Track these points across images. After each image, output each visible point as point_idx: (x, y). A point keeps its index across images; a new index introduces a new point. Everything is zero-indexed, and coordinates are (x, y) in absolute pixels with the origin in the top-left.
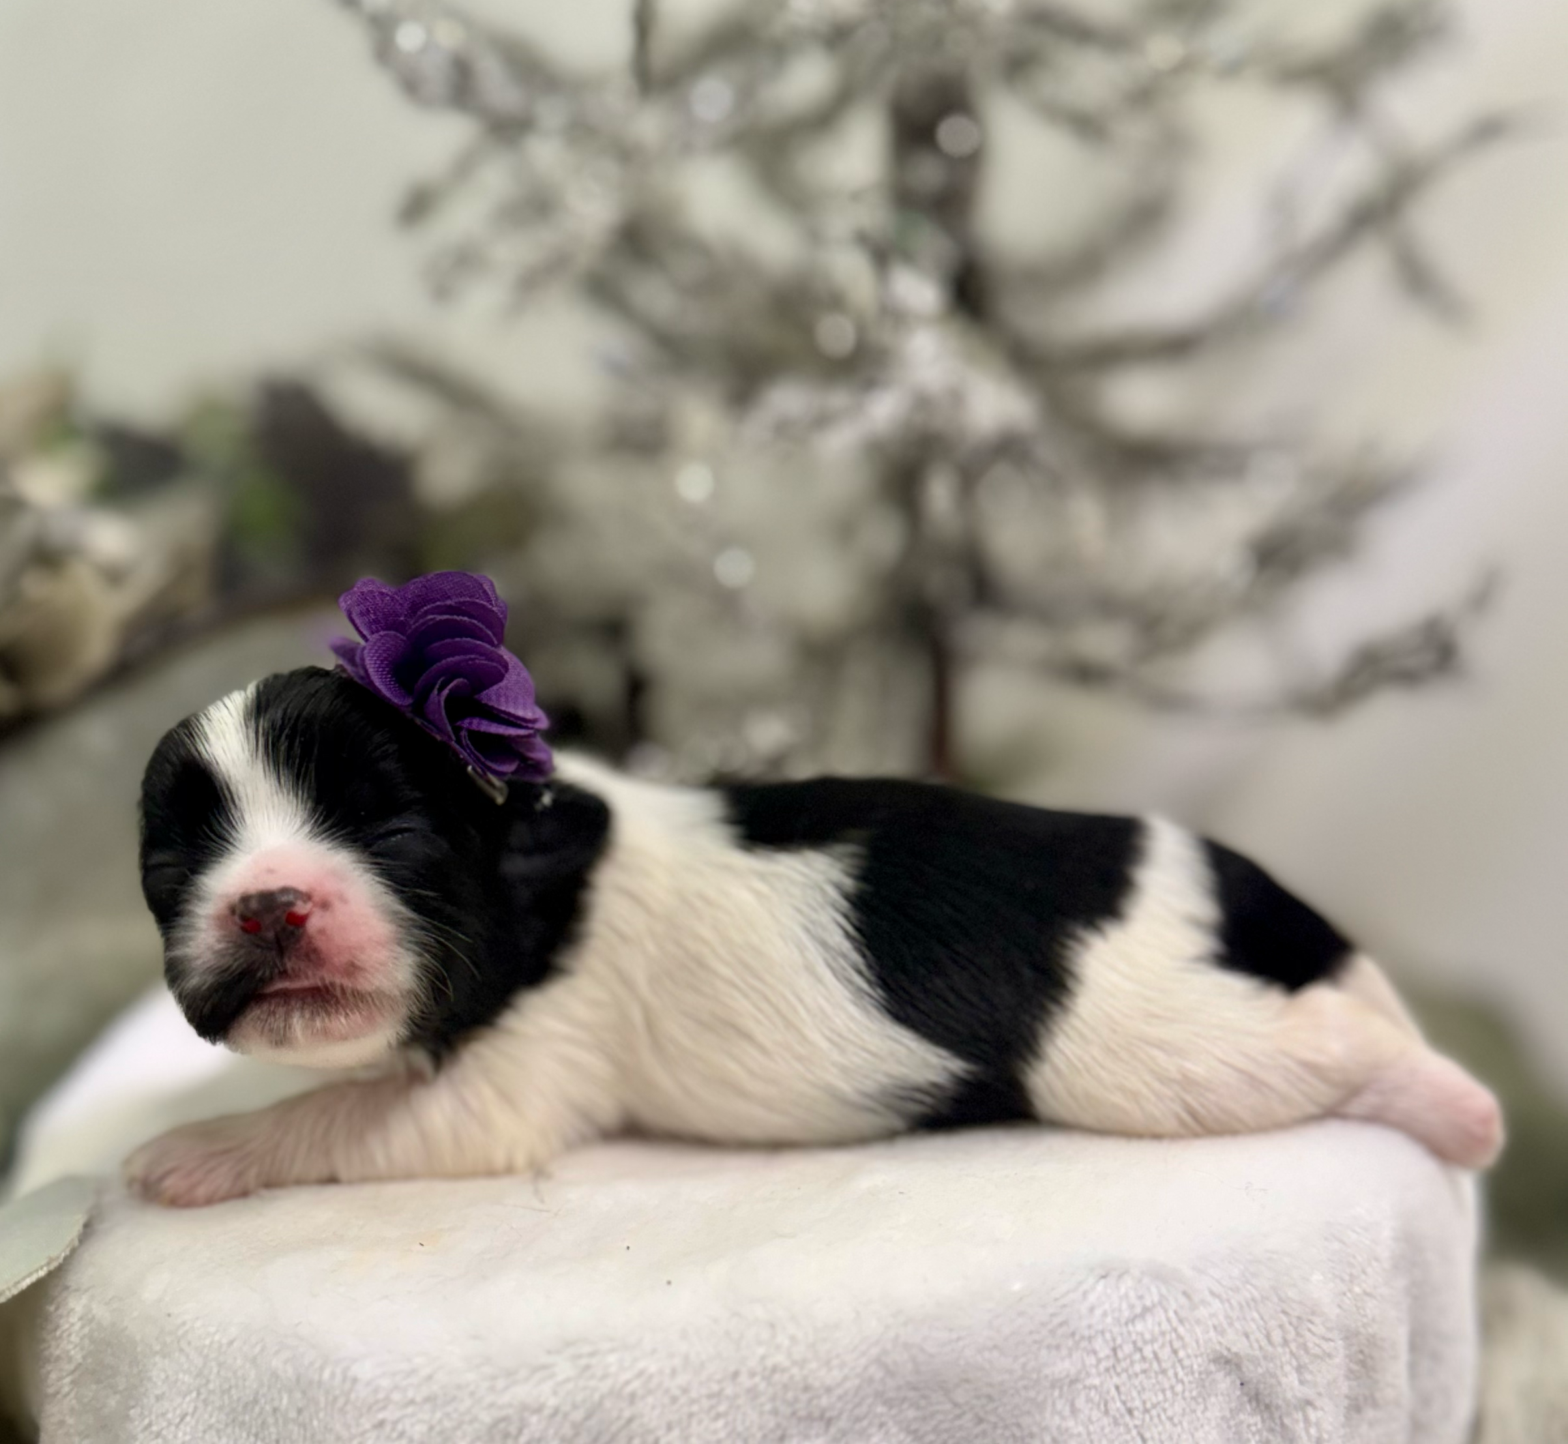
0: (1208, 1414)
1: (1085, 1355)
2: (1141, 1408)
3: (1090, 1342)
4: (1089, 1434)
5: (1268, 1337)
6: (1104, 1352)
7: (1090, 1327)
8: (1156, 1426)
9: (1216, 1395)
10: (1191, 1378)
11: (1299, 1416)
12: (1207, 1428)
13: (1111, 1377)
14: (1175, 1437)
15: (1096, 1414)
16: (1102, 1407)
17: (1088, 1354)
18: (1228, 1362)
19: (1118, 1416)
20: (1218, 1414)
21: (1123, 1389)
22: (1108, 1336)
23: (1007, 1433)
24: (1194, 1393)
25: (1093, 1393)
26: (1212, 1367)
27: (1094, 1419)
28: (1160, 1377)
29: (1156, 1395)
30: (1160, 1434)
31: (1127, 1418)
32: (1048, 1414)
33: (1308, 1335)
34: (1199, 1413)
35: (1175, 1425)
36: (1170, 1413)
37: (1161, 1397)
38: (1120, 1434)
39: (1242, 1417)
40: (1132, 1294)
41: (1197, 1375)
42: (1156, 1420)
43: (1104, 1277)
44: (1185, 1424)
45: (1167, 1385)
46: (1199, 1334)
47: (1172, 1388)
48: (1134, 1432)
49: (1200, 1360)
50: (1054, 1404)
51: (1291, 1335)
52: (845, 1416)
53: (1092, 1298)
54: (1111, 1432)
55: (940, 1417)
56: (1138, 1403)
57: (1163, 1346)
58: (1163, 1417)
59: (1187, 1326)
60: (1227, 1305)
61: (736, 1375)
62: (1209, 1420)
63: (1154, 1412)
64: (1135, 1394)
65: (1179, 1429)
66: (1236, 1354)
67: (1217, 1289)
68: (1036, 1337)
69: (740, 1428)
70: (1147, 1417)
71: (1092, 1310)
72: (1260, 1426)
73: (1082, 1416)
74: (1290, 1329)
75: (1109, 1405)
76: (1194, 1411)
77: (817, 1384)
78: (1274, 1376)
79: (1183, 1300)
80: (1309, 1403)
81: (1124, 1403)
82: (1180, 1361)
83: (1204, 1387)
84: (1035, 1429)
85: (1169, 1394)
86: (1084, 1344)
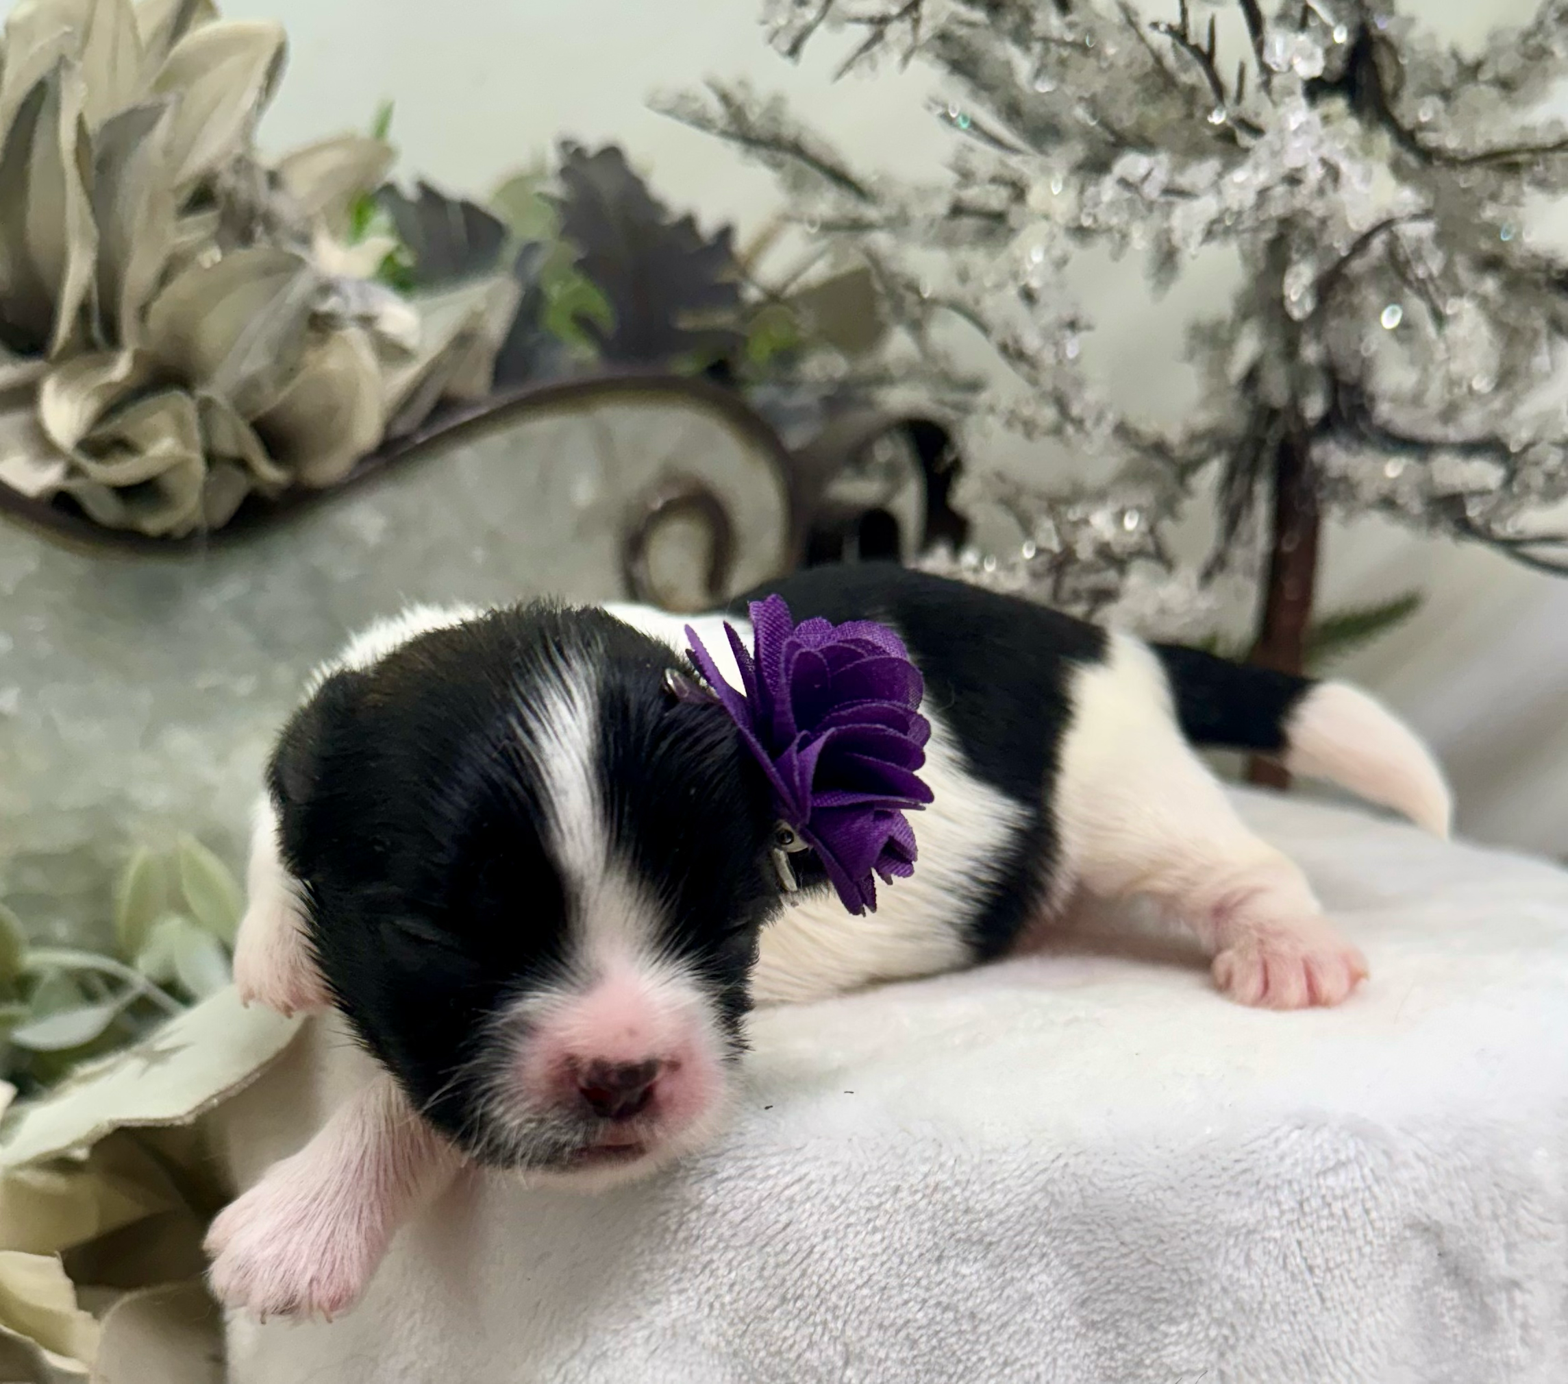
0: (1397, 1281)
1: (1267, 1206)
2: (1323, 1267)
3: (1275, 1193)
4: (1262, 1286)
5: (1476, 1207)
6: (1289, 1203)
7: (1277, 1175)
8: (1337, 1287)
9: (1409, 1263)
10: (1381, 1241)
11: (1503, 1296)
12: (1393, 1295)
13: (1294, 1231)
14: (1357, 1300)
15: (1272, 1268)
16: (1281, 1261)
17: (1271, 1204)
18: (1427, 1229)
19: (1296, 1271)
20: (1409, 1282)
21: (1305, 1245)
22: (1296, 1187)
23: (1174, 1277)
24: (1384, 1258)
25: (1271, 1246)
26: (1408, 1233)
27: (1270, 1272)
28: (1348, 1237)
29: (1341, 1254)
30: (1340, 1295)
31: (1307, 1276)
32: (1219, 1263)
33: (1522, 1212)
34: (1386, 1279)
35: (1358, 1287)
36: (1354, 1275)
37: (1345, 1257)
38: (1298, 1291)
39: (1436, 1289)
40: (1326, 1146)
41: (1388, 1239)
42: (1338, 1280)
43: (1301, 1128)
44: (1370, 1288)
45: (1354, 1245)
46: (1396, 1196)
47: (1359, 1249)
48: (1313, 1291)
49: (1394, 1224)
50: (1227, 1251)
51: (1503, 1208)
52: (1004, 1243)
53: (1284, 1146)
54: (1288, 1289)
55: (1104, 1254)
56: (1320, 1261)
57: (1352, 1206)
58: (1346, 1277)
59: (1384, 1186)
60: (1432, 1170)
61: (897, 1189)
62: (1397, 1288)
63: (1337, 1272)
64: (1317, 1251)
65: (1362, 1293)
66: (1437, 1223)
67: (1424, 1152)
68: (1215, 1181)
69: (897, 1245)
70: (1329, 1276)
71: (1282, 1158)
72: (1456, 1301)
73: (1256, 1268)
74: (1502, 1203)
75: (1288, 1261)
76: (1382, 1276)
77: (979, 1207)
78: (1479, 1251)
79: (1382, 1159)
80: (1515, 1284)
81: (1305, 1259)
82: (1372, 1222)
83: (1395, 1252)
84: (1204, 1276)
85: (1355, 1255)
86: (1268, 1193)
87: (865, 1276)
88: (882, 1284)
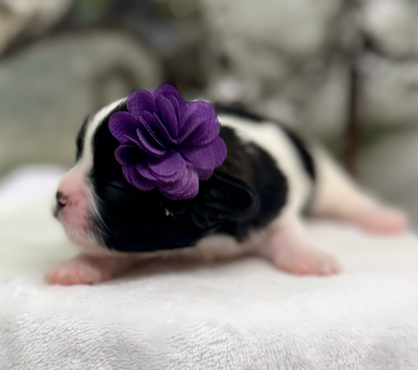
3: (192, 349)
7: (194, 342)
22: (200, 348)
40: (215, 334)
43: (208, 325)
53: (198, 332)
68: (168, 341)
71: (197, 336)
79: (237, 342)
86: (189, 349)
87: (40, 359)
88: (46, 363)
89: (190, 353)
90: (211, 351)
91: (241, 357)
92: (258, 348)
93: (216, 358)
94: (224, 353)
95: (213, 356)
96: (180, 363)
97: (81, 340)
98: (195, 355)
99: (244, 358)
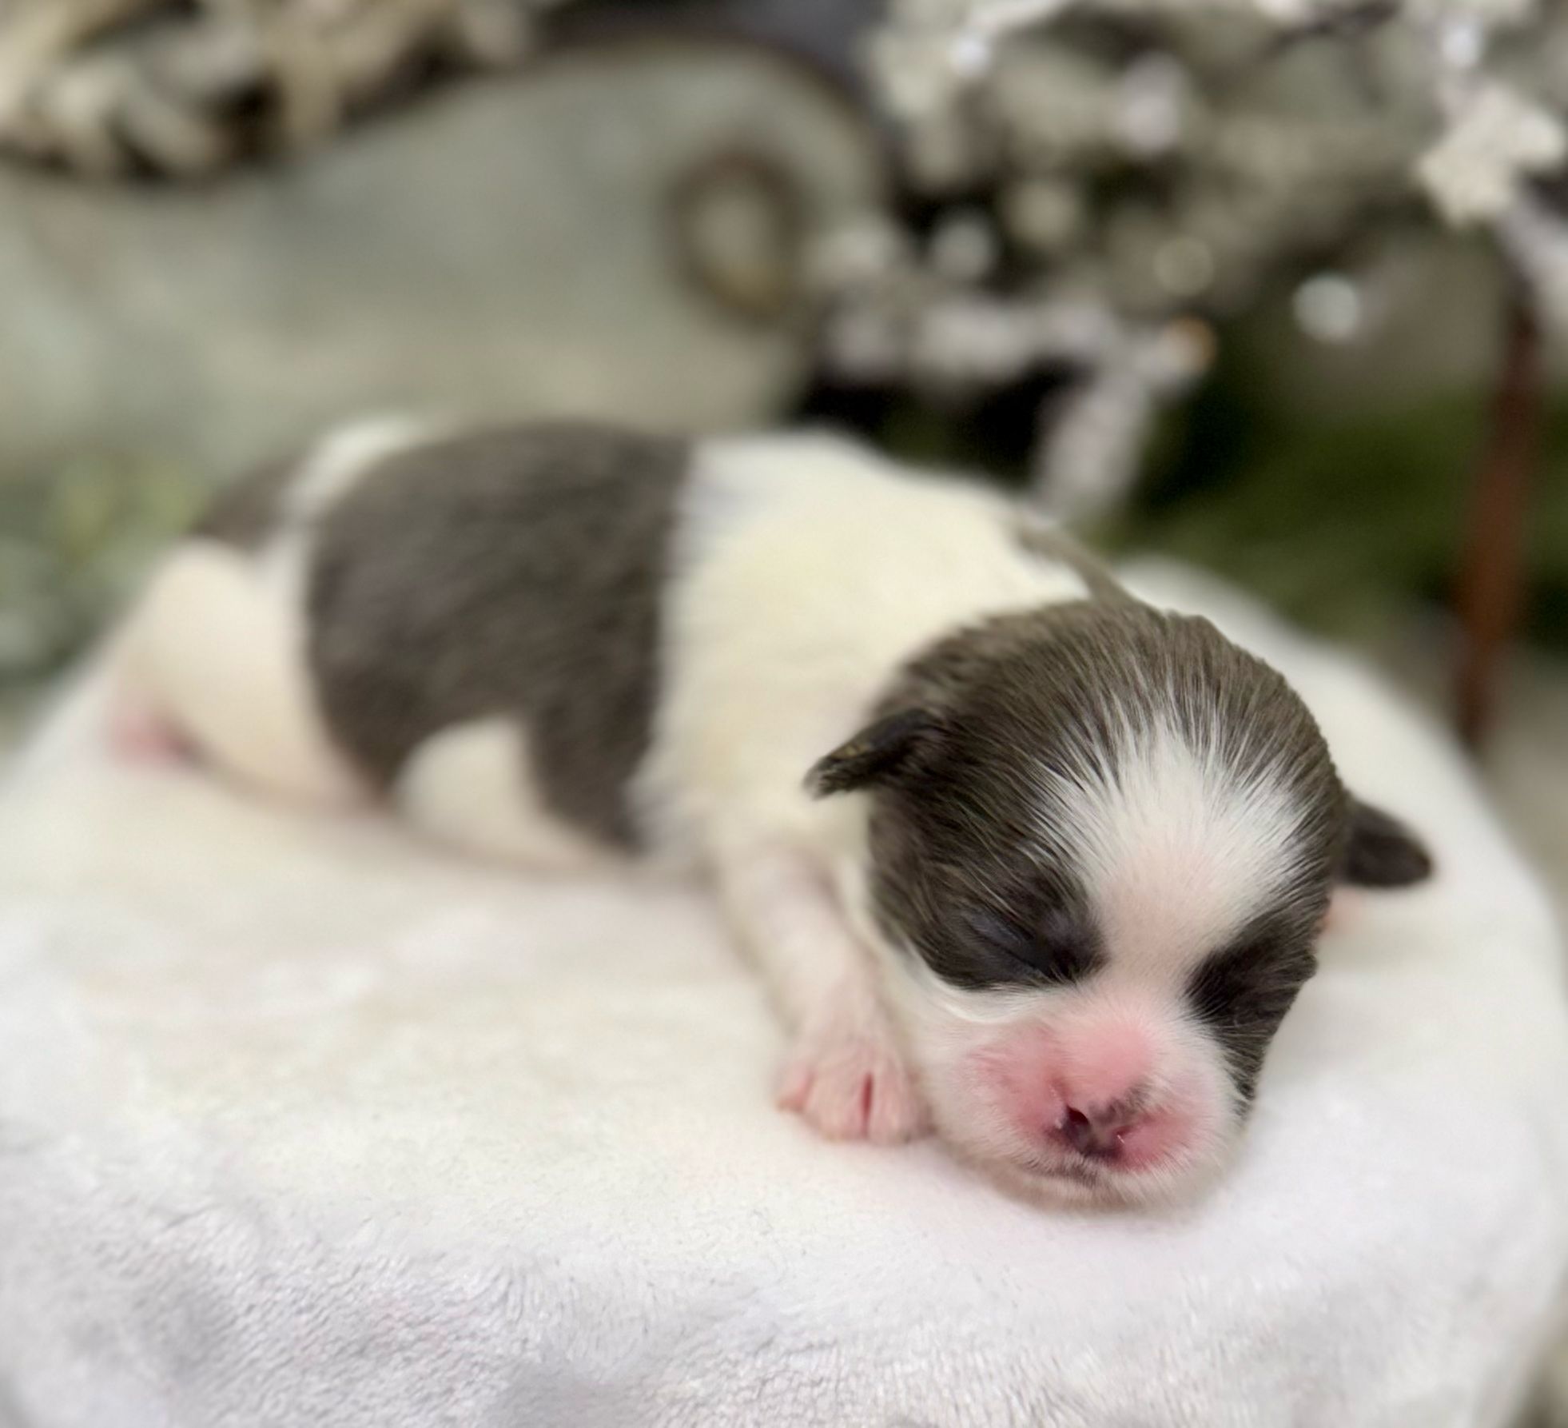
1: (723, 1379)
89: (729, 1377)
90: (789, 1374)
91: (881, 1393)
92: (931, 1366)
93: (805, 1392)
94: (829, 1380)
95: (797, 1390)
96: (697, 1406)
97: (401, 1319)
98: (743, 1384)
99: (886, 1392)
